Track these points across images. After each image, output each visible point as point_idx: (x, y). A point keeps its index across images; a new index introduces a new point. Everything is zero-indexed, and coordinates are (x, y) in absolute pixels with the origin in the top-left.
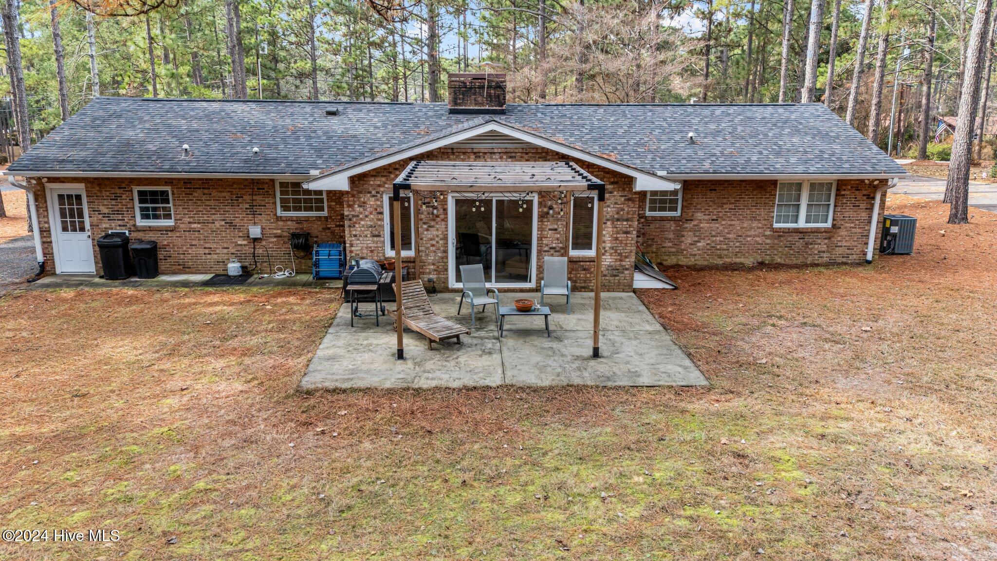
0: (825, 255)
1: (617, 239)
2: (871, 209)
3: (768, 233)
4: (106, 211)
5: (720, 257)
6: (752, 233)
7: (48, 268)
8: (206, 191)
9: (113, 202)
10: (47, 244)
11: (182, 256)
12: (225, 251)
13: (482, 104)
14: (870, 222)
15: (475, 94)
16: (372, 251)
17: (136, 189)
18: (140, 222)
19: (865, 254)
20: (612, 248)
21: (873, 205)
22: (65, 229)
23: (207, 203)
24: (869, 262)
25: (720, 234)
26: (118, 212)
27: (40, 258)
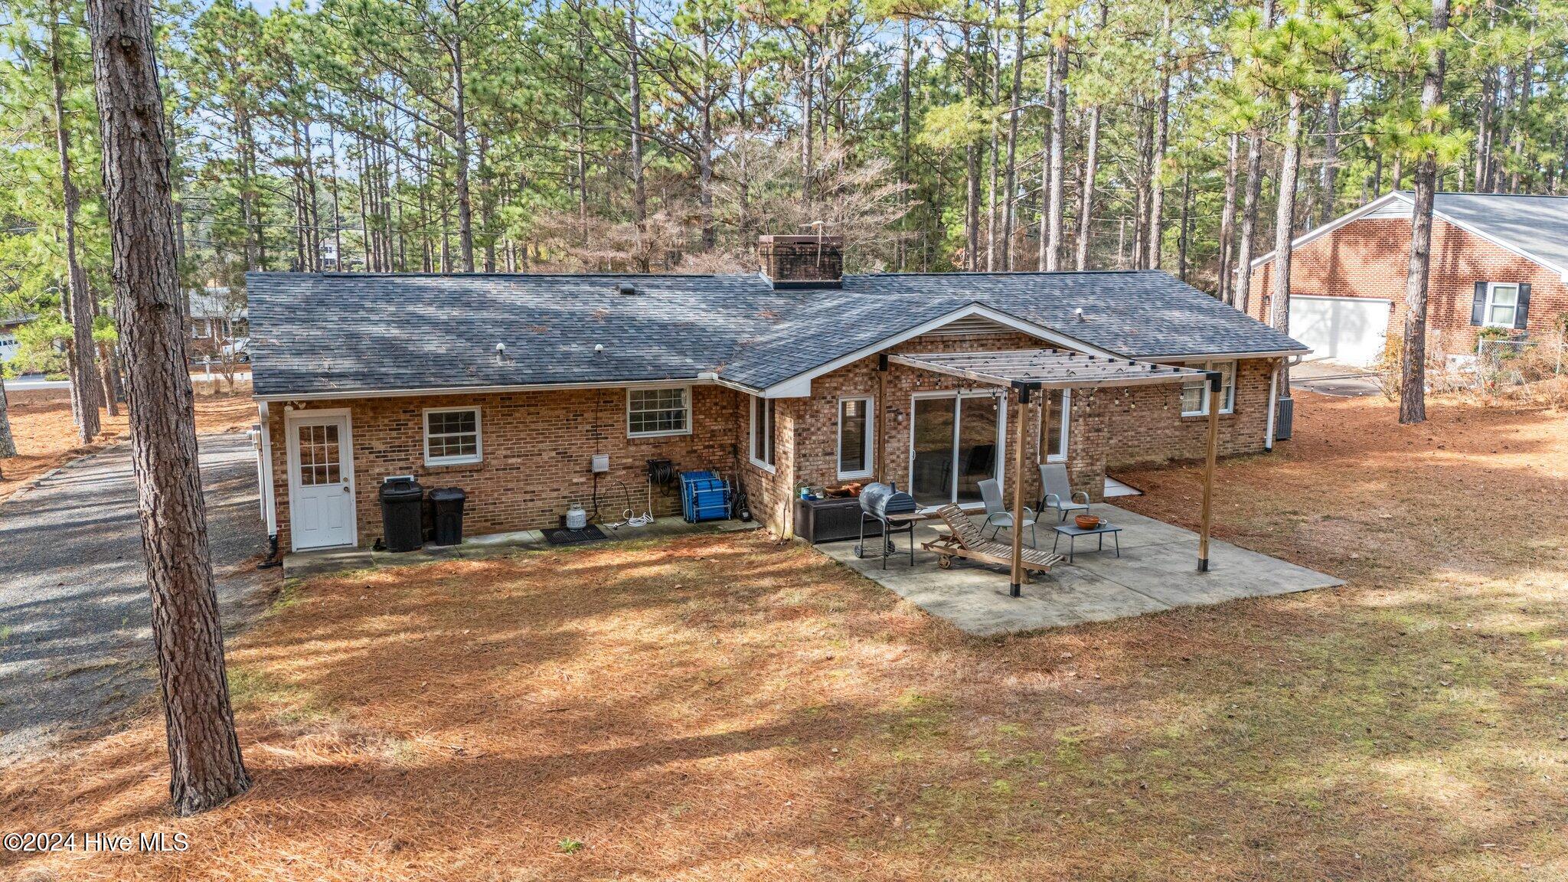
0: (1229, 445)
1: (1088, 438)
2: (1268, 390)
3: (1177, 424)
4: (382, 448)
5: (1132, 455)
6: (1162, 424)
7: (282, 544)
8: (532, 409)
9: (394, 434)
10: (283, 506)
11: (491, 508)
12: (555, 494)
13: (814, 276)
14: (1267, 405)
15: (805, 263)
16: (823, 475)
17: (426, 412)
18: (431, 462)
19: (1264, 442)
20: (1083, 450)
21: (1269, 386)
22: (307, 481)
23: (533, 426)
24: (1268, 450)
25: (1131, 428)
26: (400, 448)
27: (272, 529)
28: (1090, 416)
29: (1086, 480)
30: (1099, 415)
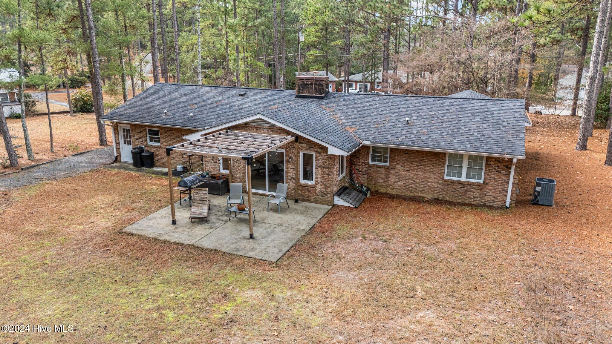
0: (478, 199)
1: (323, 177)
2: (509, 175)
3: (441, 181)
4: (137, 137)
5: (411, 192)
6: (431, 180)
7: (119, 159)
8: (172, 132)
9: (140, 134)
10: (118, 149)
11: (163, 160)
12: (179, 159)
13: (312, 93)
14: (508, 183)
15: (308, 88)
17: (148, 129)
18: (150, 143)
19: (505, 202)
20: (321, 182)
21: (510, 172)
22: (125, 143)
23: (172, 137)
24: (507, 208)
25: (411, 179)
26: (141, 138)
27: (116, 155)
28: (324, 168)
29: (323, 194)
30: (328, 168)
